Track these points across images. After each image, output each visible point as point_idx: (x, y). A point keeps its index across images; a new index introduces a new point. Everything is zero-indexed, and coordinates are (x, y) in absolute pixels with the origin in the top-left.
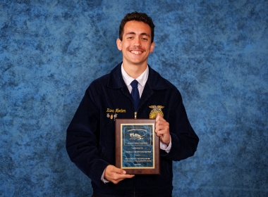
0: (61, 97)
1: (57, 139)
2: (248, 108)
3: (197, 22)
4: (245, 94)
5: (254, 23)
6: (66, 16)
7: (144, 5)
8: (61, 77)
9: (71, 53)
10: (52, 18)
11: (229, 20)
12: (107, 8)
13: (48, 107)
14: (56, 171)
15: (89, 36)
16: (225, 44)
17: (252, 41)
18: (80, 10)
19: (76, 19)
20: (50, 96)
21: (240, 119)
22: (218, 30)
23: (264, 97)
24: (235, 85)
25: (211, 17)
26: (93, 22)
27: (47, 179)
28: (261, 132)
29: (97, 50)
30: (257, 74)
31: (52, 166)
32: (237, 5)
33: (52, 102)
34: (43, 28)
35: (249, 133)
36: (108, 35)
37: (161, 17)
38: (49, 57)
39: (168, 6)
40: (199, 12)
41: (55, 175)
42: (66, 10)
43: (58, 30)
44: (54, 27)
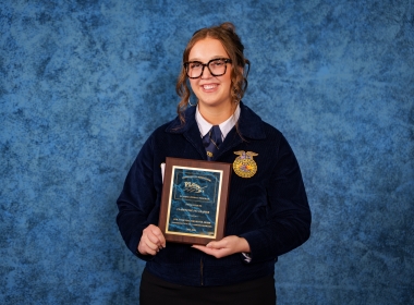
0: (34, 146)
1: (29, 212)
2: (322, 163)
3: (246, 31)
4: (318, 142)
5: (332, 34)
6: (43, 18)
7: (165, 3)
8: (34, 114)
9: (51, 77)
10: (20, 21)
11: (293, 30)
12: (107, 6)
13: (13, 161)
14: (26, 262)
15: (79, 50)
16: (289, 65)
17: (329, 61)
18: (65, 10)
19: (58, 23)
20: (17, 144)
21: (310, 179)
22: (278, 44)
23: (346, 146)
24: (304, 128)
25: (268, 24)
26: (86, 28)
27: (13, 273)
28: (341, 199)
29: (92, 72)
30: (336, 112)
31: (20, 253)
32: (307, 7)
33: (19, 153)
34: (5, 37)
35: (324, 201)
36: (110, 48)
37: (191, 22)
38: (15, 82)
39: (203, 5)
40: (249, 15)
41: (26, 268)
42: (43, 9)
43: (29, 41)
44: (23, 36)
